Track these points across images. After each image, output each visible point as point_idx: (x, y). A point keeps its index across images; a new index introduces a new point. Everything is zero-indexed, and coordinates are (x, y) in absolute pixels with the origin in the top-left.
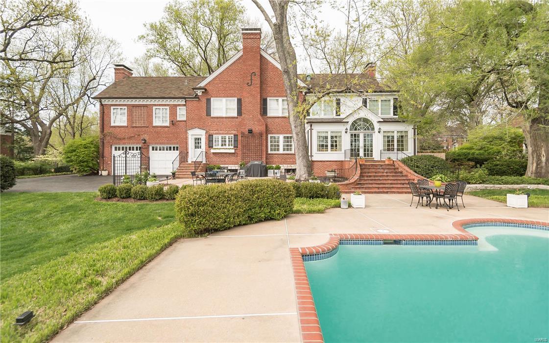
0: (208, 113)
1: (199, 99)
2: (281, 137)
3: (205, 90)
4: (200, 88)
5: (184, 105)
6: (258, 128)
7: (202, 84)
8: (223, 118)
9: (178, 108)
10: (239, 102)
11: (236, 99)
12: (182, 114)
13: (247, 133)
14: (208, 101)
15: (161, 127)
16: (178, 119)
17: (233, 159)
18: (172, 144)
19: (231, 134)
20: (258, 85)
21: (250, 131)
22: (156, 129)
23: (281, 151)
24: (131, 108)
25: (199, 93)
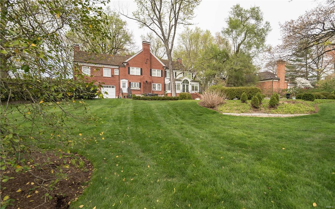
0: (129, 73)
1: (125, 67)
2: (157, 85)
3: (128, 63)
4: (126, 63)
5: (118, 69)
6: (149, 81)
7: (126, 61)
8: (135, 75)
9: (115, 70)
10: (141, 69)
11: (140, 68)
12: (117, 73)
13: (145, 82)
14: (129, 68)
15: (107, 77)
16: (115, 74)
17: (139, 92)
18: (112, 85)
19: (138, 82)
20: (149, 64)
21: (146, 82)
22: (104, 78)
23: (157, 90)
24: (92, 68)
25: (125, 64)
